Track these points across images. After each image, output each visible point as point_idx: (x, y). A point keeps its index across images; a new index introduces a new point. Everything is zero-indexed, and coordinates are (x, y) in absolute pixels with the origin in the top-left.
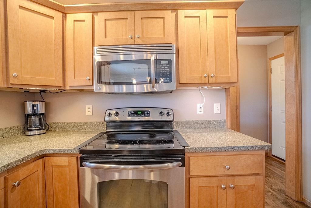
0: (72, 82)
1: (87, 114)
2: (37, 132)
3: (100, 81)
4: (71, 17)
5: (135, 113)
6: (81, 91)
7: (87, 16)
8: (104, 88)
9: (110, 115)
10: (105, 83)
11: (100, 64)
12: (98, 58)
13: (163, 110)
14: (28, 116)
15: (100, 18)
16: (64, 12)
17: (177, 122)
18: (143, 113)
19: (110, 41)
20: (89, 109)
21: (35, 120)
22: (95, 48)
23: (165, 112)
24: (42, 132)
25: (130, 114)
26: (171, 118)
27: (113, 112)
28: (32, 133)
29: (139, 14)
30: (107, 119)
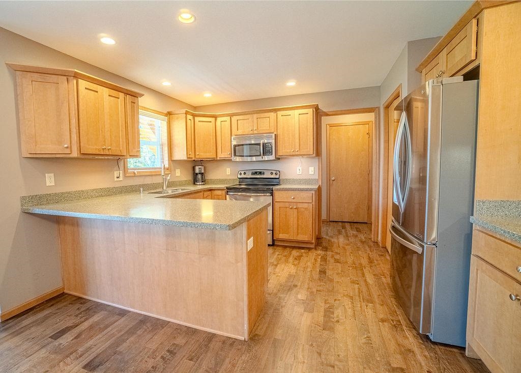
0: (221, 156)
1: (227, 174)
2: (200, 183)
3: (235, 155)
4: (219, 120)
5: (256, 173)
6: (224, 160)
7: (228, 119)
8: (238, 159)
9: (241, 174)
10: (238, 156)
11: (235, 146)
12: (234, 143)
13: (273, 171)
14: (197, 174)
15: (234, 119)
16: (215, 117)
17: (283, 180)
18: (260, 173)
19: (240, 132)
20: (228, 170)
21: (199, 176)
22: (232, 137)
23: (274, 172)
24: (202, 183)
25: (253, 174)
26: (277, 177)
27: (243, 172)
28: (198, 183)
29: (255, 116)
30: (239, 176)
